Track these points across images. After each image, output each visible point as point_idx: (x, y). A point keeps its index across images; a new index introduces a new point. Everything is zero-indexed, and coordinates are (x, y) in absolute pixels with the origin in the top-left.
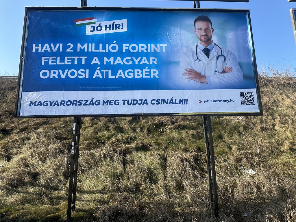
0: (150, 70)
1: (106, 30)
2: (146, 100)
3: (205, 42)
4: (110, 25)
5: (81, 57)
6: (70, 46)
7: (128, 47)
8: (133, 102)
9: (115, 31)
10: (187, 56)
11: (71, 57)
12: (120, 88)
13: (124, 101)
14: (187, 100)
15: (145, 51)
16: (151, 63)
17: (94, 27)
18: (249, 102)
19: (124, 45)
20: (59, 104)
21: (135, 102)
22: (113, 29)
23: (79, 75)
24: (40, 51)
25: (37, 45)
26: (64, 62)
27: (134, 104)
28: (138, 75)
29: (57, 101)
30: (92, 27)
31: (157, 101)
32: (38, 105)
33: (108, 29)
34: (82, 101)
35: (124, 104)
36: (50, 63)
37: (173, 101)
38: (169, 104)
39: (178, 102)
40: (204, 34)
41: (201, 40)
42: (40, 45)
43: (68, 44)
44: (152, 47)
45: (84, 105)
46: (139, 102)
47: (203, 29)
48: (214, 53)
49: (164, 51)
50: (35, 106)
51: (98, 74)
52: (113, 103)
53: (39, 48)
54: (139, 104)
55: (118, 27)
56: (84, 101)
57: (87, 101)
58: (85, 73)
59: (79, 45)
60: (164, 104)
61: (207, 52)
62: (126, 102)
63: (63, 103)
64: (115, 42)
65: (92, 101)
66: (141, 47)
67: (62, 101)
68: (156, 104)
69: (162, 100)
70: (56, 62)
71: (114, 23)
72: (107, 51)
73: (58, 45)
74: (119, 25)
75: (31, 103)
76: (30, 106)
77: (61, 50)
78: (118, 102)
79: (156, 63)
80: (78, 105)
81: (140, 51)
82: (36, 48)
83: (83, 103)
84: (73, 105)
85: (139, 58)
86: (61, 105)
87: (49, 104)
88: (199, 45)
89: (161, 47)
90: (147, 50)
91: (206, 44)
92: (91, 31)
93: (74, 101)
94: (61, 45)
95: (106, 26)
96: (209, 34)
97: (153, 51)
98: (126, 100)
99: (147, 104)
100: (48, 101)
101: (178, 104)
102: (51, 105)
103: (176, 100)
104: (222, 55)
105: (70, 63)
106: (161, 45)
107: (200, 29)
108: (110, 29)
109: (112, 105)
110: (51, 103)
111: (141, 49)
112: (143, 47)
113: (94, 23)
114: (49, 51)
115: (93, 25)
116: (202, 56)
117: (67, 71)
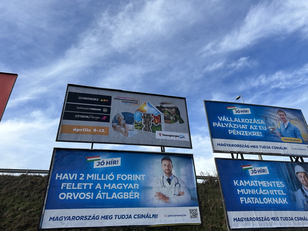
0: (134, 193)
1: (107, 164)
2: (130, 215)
3: (168, 174)
4: (110, 161)
5: (89, 184)
6: (82, 176)
7: (121, 176)
8: (122, 217)
9: (112, 165)
10: (158, 184)
11: (82, 184)
12: (114, 206)
13: (116, 216)
14: (157, 215)
15: (131, 180)
16: (135, 188)
17: (99, 162)
18: (195, 216)
19: (118, 175)
20: (71, 219)
21: (123, 217)
22: (111, 164)
23: (86, 196)
24: (61, 179)
25: (59, 175)
26: (77, 187)
27: (122, 218)
28: (126, 197)
29: (70, 217)
30: (98, 162)
31: (138, 216)
32: (56, 220)
33: (108, 164)
34: (87, 216)
35: (116, 219)
36: (67, 188)
37: (148, 216)
38: (146, 218)
39: (151, 216)
40: (167, 169)
41: (165, 173)
42: (61, 174)
43: (81, 175)
44: (136, 177)
45: (89, 219)
46: (126, 217)
47: (167, 165)
48: (173, 182)
49: (143, 180)
50: (53, 221)
51: (99, 196)
52: (108, 218)
53: (61, 176)
54: (126, 218)
55: (114, 163)
56: (89, 216)
57: (90, 216)
58: (91, 195)
59: (88, 175)
60: (142, 218)
61: (169, 181)
62: (117, 217)
63: (74, 218)
64: (112, 173)
65: (94, 216)
66: (129, 177)
67: (73, 217)
68: (138, 218)
69: (141, 215)
70: (71, 187)
71: (112, 160)
72: (107, 179)
73: (74, 174)
74: (116, 161)
75: (51, 218)
76: (50, 220)
77: (76, 179)
78: (112, 216)
79: (138, 188)
80: (84, 219)
81: (128, 180)
82: (59, 176)
83: (88, 218)
84: (80, 220)
85: (127, 184)
86: (72, 220)
87: (64, 219)
88: (165, 176)
89: (141, 177)
90: (132, 178)
91: (169, 176)
92: (97, 165)
93: (81, 217)
94: (76, 174)
95: (107, 162)
96: (170, 169)
97: (136, 180)
98: (117, 215)
99: (131, 218)
100: (63, 217)
101: (151, 218)
102: (65, 220)
103: (150, 215)
104: (178, 183)
105: (81, 188)
106: (141, 175)
107: (165, 165)
108: (109, 164)
109: (108, 219)
110: (65, 218)
111: (129, 178)
112: (130, 177)
113: (100, 160)
114: (68, 179)
115: (99, 161)
116: (167, 184)
117: (78, 193)
